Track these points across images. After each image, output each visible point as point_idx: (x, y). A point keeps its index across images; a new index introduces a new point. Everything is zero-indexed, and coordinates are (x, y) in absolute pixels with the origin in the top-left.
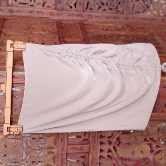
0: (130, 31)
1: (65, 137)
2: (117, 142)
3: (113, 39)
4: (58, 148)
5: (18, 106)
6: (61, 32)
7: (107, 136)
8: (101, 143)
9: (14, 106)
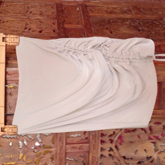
0: (136, 13)
1: (63, 137)
2: (119, 141)
3: (117, 24)
4: (56, 147)
5: (13, 104)
6: (60, 17)
7: (108, 135)
8: (102, 142)
9: (9, 104)
